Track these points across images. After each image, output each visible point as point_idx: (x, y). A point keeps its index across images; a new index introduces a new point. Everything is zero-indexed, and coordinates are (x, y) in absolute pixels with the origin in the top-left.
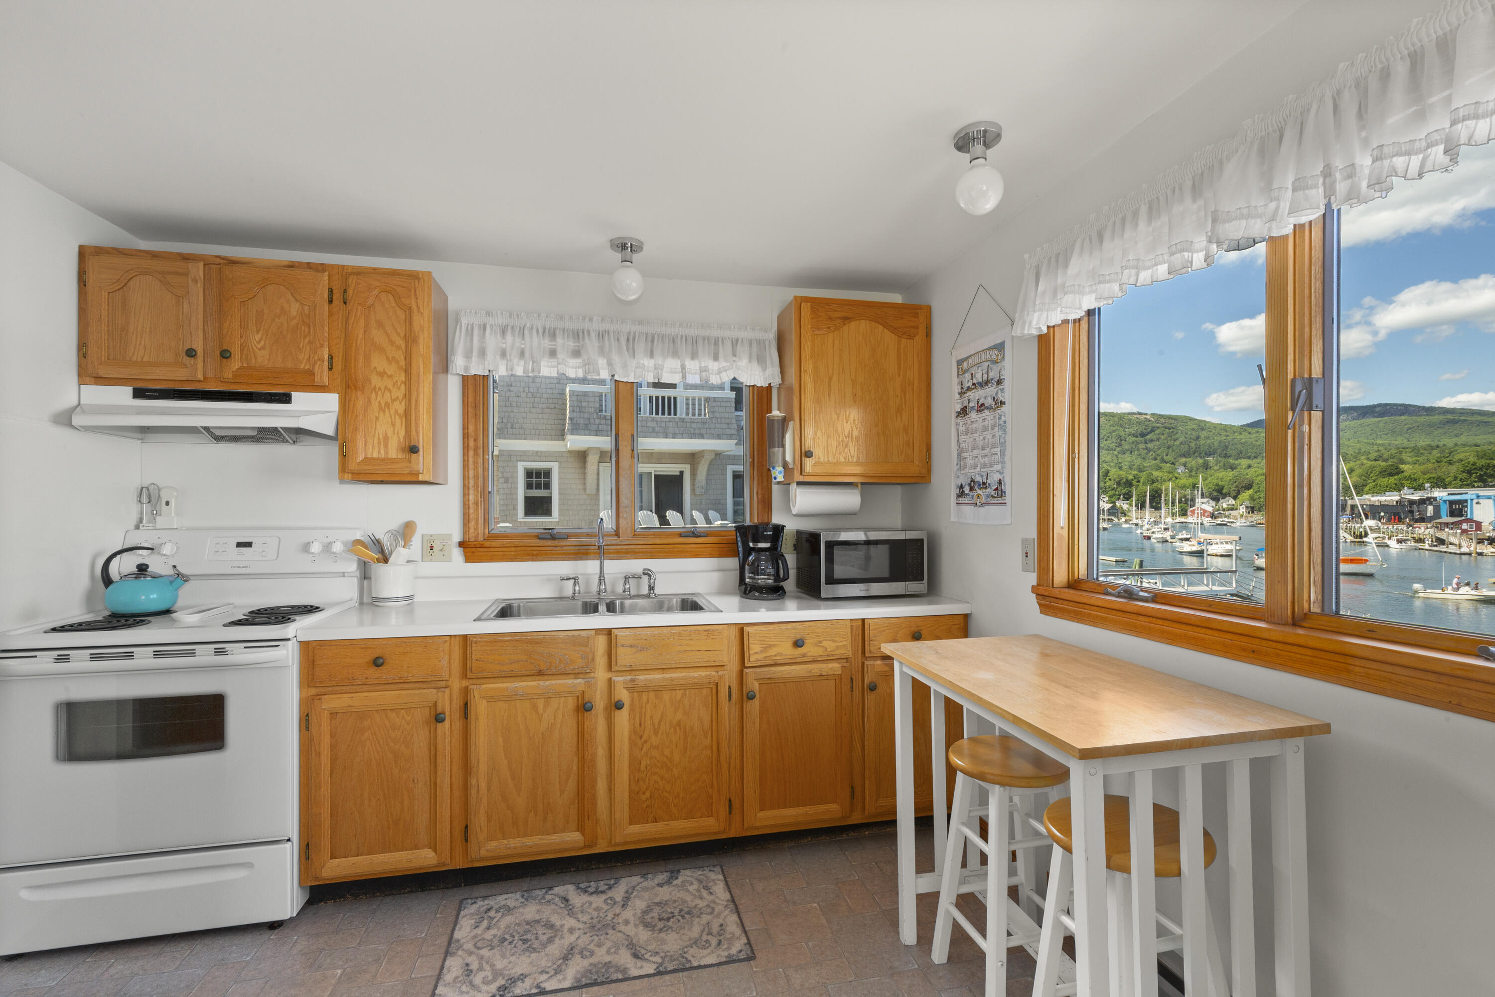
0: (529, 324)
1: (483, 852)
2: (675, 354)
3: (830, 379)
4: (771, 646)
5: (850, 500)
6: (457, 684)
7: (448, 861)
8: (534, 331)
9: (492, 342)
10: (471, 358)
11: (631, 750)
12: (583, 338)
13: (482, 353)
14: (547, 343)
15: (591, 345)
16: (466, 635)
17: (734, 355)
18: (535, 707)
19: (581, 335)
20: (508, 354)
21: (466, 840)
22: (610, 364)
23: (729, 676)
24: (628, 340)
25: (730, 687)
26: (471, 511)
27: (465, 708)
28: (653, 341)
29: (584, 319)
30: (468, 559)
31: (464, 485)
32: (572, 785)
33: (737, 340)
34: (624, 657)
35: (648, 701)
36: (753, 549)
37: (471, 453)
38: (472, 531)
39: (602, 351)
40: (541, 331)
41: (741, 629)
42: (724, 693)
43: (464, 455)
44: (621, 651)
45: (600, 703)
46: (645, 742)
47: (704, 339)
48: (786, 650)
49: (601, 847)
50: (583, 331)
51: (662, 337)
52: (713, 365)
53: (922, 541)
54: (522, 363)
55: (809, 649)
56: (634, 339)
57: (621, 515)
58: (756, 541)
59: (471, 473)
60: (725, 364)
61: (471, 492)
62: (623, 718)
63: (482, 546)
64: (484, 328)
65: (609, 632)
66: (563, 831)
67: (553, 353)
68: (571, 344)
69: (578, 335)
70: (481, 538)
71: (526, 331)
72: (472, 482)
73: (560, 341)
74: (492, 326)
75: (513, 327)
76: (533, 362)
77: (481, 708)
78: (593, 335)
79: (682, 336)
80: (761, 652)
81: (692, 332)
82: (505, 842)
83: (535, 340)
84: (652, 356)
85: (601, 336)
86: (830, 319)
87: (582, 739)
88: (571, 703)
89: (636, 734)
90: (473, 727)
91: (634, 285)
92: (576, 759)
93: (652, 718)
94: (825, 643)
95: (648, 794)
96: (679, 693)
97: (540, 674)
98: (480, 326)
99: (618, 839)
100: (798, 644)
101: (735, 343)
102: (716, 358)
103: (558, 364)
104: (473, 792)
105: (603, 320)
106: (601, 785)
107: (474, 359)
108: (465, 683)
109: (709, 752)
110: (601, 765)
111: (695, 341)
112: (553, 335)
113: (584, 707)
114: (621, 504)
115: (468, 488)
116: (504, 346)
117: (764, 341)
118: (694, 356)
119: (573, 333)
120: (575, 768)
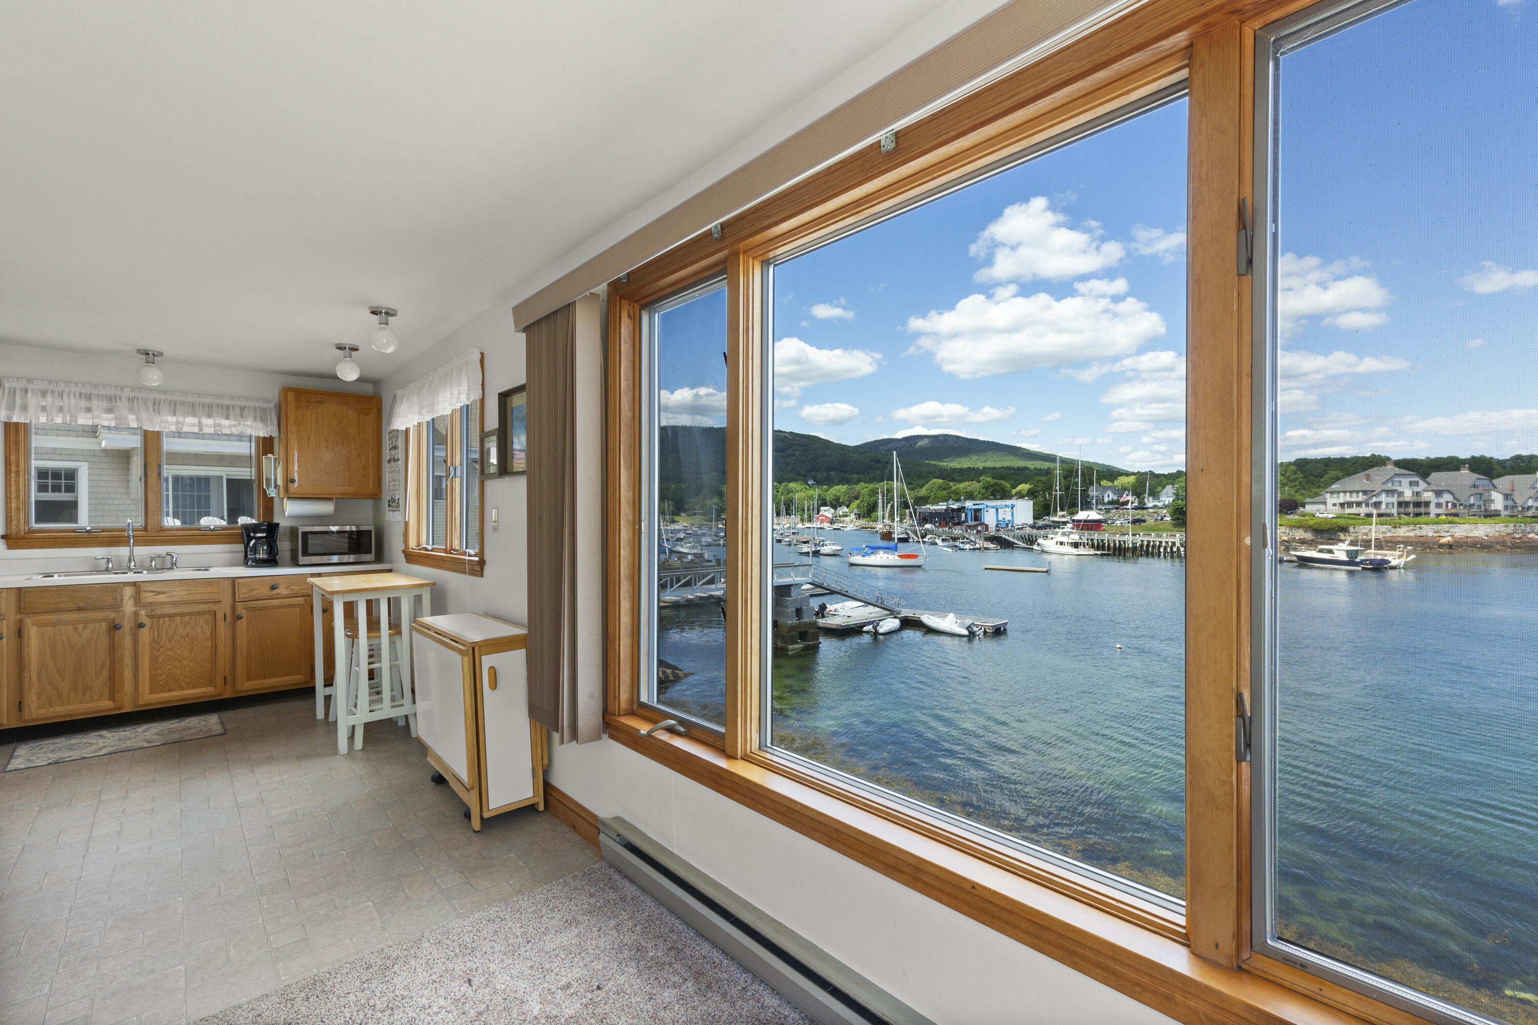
0: (67, 390)
1: (34, 716)
2: (194, 414)
3: (309, 437)
4: (254, 590)
5: (327, 508)
6: (12, 617)
7: (5, 722)
8: (72, 395)
9: (33, 401)
10: (14, 409)
11: (151, 651)
12: (116, 400)
13: (25, 408)
14: (83, 403)
15: (123, 406)
16: (20, 588)
17: (242, 416)
18: (76, 629)
19: (113, 399)
20: (48, 409)
21: (20, 710)
22: (138, 419)
23: (225, 607)
24: (154, 404)
25: (225, 614)
26: (13, 514)
27: (20, 633)
28: (175, 405)
29: (116, 387)
30: (10, 547)
31: (6, 497)
32: (105, 674)
33: (245, 407)
34: (148, 597)
35: (164, 623)
36: (255, 538)
37: (13, 475)
38: (14, 527)
39: (131, 410)
40: (78, 395)
41: (233, 580)
42: (220, 616)
43: (6, 476)
44: (143, 595)
45: (127, 626)
46: (162, 646)
47: (218, 405)
48: (266, 591)
49: (128, 708)
50: (115, 397)
51: (183, 403)
52: (227, 423)
53: (370, 531)
54: (61, 415)
55: (282, 591)
56: (159, 403)
57: (149, 517)
58: (255, 532)
59: (13, 489)
60: (234, 423)
61: (13, 501)
62: (144, 634)
63: (23, 538)
64: (26, 391)
65: (134, 584)
66: (99, 700)
67: (89, 410)
68: (105, 404)
69: (110, 399)
70: (22, 533)
71: (64, 395)
72: (13, 495)
73: (95, 402)
74: (33, 391)
75: (52, 392)
76: (71, 416)
77: (33, 632)
78: (124, 399)
79: (199, 404)
80: (247, 593)
81: (208, 401)
82: (52, 709)
83: (73, 401)
84: (174, 414)
85: (131, 400)
86: (309, 402)
87: (113, 648)
88: (104, 626)
89: (155, 644)
90: (26, 642)
91: (156, 377)
92: (108, 660)
93: (167, 633)
94: (292, 587)
95: (164, 676)
96: (187, 618)
97: (80, 609)
98: (22, 389)
99: (141, 703)
100: (273, 588)
101: (242, 409)
102: (227, 418)
103: (93, 418)
104: (27, 680)
105: (133, 389)
106: (128, 674)
107: (16, 412)
108: (19, 617)
109: (210, 650)
110: (128, 661)
111: (211, 406)
112: (89, 397)
113: (115, 627)
114: (149, 510)
115: (11, 499)
116: (44, 404)
117: (266, 409)
118: (209, 416)
119: (107, 398)
120: (108, 663)
